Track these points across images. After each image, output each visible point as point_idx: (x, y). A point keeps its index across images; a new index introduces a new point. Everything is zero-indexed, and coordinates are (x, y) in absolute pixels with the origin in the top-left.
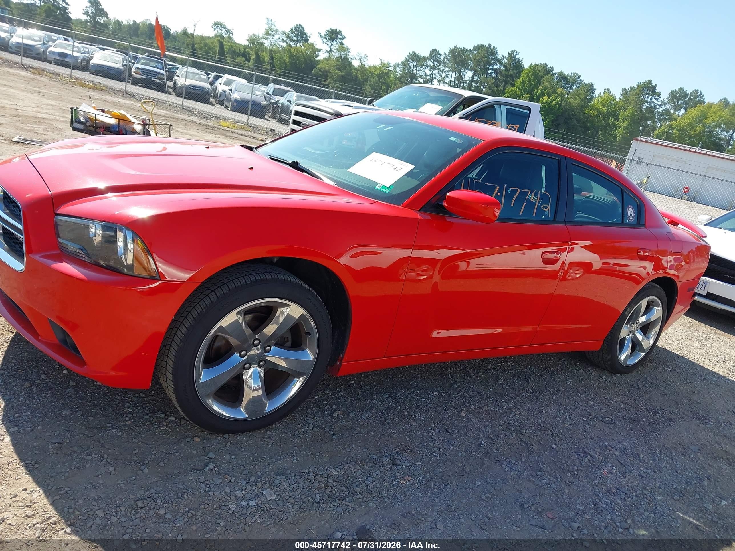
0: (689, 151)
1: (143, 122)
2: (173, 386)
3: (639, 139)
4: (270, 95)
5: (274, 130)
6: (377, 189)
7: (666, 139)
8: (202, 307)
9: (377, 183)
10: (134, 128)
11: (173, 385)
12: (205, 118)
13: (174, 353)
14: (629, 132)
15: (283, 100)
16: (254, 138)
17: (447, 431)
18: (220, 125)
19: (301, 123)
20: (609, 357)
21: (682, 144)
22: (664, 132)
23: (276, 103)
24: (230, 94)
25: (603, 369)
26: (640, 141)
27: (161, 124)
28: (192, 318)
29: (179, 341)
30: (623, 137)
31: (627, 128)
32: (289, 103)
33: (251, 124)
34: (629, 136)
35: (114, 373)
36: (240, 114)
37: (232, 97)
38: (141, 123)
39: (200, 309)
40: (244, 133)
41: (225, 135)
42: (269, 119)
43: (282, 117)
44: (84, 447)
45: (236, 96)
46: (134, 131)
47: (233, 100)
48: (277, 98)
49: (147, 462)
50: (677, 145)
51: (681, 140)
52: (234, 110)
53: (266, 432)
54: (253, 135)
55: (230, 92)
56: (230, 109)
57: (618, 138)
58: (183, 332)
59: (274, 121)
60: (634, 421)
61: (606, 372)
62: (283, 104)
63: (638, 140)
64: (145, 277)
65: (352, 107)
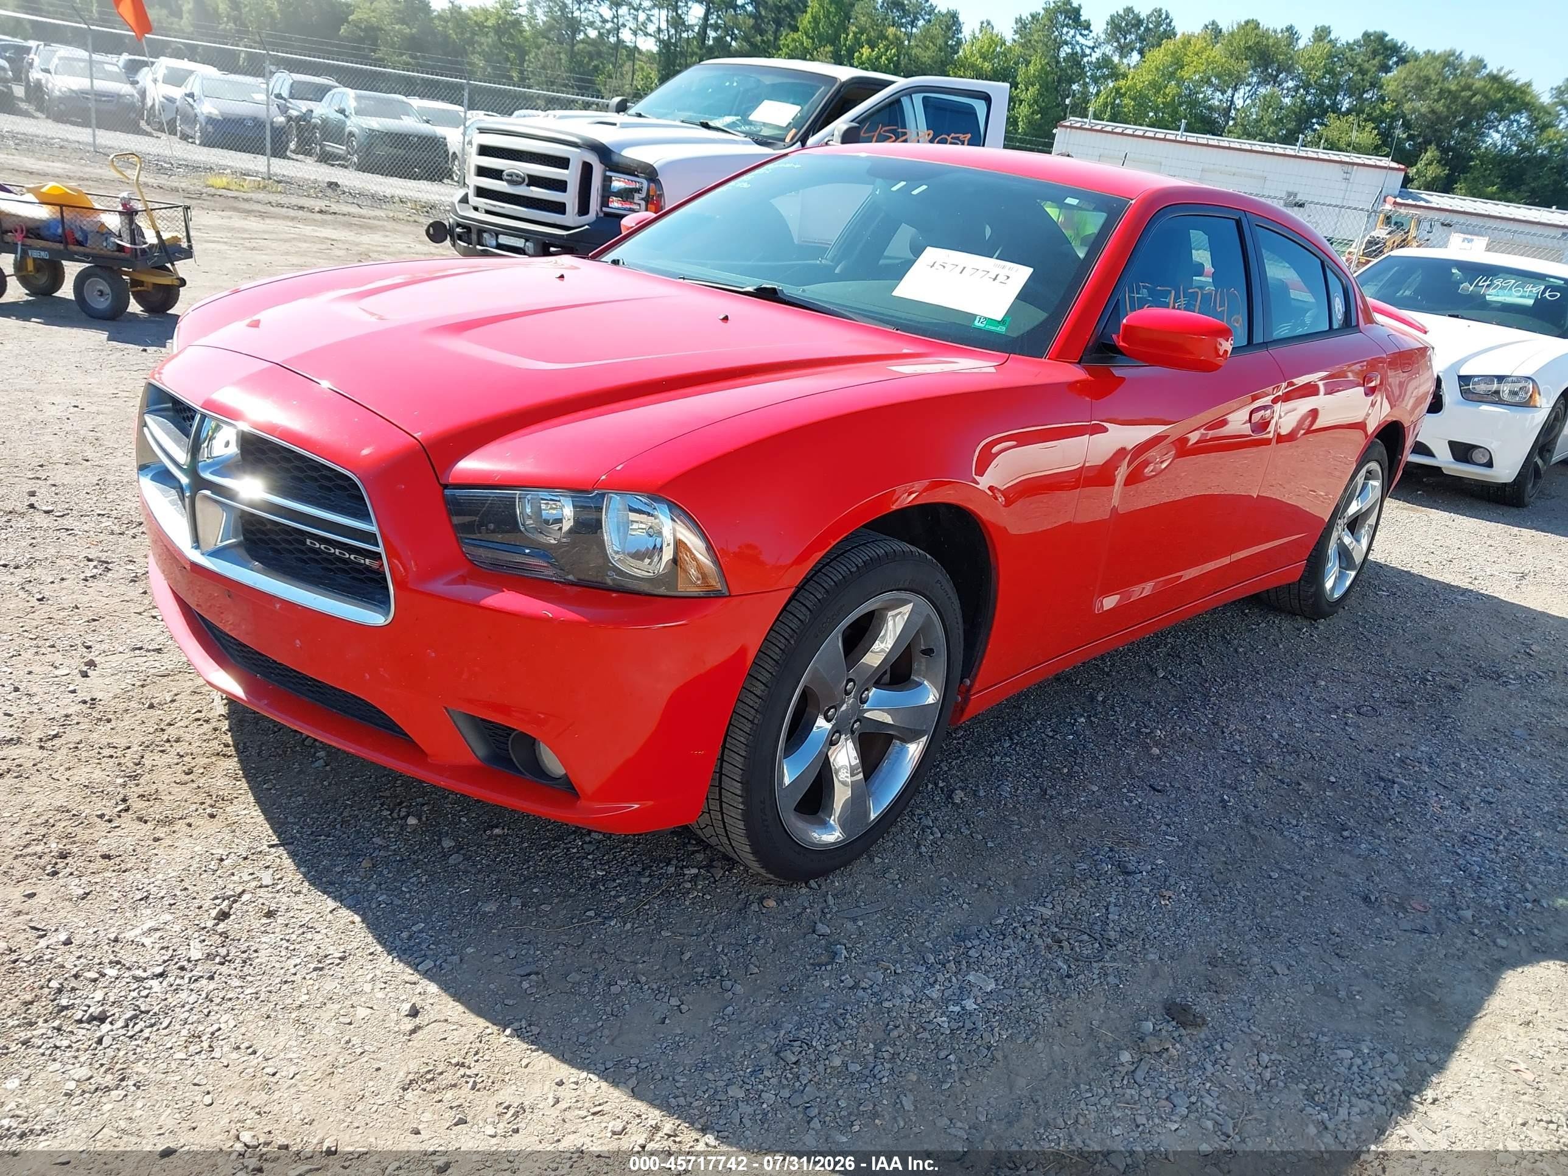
0: (1164, 140)
1: (124, 205)
2: (741, 807)
3: (1068, 124)
4: (285, 100)
5: (336, 184)
6: (979, 329)
7: (1113, 119)
8: (786, 636)
9: (974, 316)
10: (103, 224)
11: (742, 803)
12: (160, 170)
13: (742, 739)
14: (1041, 111)
15: (322, 110)
16: (301, 208)
17: (1154, 789)
18: (207, 186)
19: (502, 171)
20: (1312, 590)
21: (1141, 125)
22: (1105, 105)
23: (306, 117)
24: (192, 106)
25: (1292, 613)
26: (1071, 127)
27: (163, 206)
28: (772, 662)
29: (753, 712)
30: (1030, 123)
31: (1036, 102)
32: (342, 117)
33: (276, 175)
34: (1041, 118)
35: (636, 806)
36: (232, 152)
37: (198, 111)
38: (120, 208)
39: (783, 640)
40: (273, 198)
41: (235, 209)
42: (294, 156)
43: (328, 149)
44: (586, 970)
45: (207, 108)
46: (105, 230)
47: (202, 119)
48: (303, 106)
49: (726, 972)
50: (1130, 129)
51: (1138, 120)
52: (208, 142)
53: (872, 860)
54: (294, 200)
55: (190, 100)
56: (198, 142)
57: (1020, 124)
58: (759, 693)
59: (309, 160)
60: (1404, 703)
61: (1299, 618)
62: (325, 121)
63: (1067, 127)
64: (696, 594)
65: (615, 124)
